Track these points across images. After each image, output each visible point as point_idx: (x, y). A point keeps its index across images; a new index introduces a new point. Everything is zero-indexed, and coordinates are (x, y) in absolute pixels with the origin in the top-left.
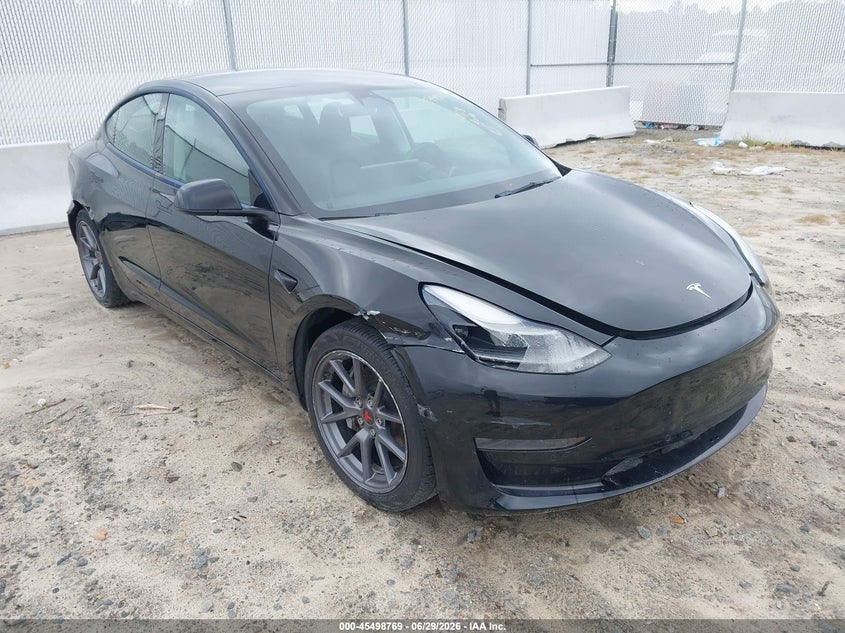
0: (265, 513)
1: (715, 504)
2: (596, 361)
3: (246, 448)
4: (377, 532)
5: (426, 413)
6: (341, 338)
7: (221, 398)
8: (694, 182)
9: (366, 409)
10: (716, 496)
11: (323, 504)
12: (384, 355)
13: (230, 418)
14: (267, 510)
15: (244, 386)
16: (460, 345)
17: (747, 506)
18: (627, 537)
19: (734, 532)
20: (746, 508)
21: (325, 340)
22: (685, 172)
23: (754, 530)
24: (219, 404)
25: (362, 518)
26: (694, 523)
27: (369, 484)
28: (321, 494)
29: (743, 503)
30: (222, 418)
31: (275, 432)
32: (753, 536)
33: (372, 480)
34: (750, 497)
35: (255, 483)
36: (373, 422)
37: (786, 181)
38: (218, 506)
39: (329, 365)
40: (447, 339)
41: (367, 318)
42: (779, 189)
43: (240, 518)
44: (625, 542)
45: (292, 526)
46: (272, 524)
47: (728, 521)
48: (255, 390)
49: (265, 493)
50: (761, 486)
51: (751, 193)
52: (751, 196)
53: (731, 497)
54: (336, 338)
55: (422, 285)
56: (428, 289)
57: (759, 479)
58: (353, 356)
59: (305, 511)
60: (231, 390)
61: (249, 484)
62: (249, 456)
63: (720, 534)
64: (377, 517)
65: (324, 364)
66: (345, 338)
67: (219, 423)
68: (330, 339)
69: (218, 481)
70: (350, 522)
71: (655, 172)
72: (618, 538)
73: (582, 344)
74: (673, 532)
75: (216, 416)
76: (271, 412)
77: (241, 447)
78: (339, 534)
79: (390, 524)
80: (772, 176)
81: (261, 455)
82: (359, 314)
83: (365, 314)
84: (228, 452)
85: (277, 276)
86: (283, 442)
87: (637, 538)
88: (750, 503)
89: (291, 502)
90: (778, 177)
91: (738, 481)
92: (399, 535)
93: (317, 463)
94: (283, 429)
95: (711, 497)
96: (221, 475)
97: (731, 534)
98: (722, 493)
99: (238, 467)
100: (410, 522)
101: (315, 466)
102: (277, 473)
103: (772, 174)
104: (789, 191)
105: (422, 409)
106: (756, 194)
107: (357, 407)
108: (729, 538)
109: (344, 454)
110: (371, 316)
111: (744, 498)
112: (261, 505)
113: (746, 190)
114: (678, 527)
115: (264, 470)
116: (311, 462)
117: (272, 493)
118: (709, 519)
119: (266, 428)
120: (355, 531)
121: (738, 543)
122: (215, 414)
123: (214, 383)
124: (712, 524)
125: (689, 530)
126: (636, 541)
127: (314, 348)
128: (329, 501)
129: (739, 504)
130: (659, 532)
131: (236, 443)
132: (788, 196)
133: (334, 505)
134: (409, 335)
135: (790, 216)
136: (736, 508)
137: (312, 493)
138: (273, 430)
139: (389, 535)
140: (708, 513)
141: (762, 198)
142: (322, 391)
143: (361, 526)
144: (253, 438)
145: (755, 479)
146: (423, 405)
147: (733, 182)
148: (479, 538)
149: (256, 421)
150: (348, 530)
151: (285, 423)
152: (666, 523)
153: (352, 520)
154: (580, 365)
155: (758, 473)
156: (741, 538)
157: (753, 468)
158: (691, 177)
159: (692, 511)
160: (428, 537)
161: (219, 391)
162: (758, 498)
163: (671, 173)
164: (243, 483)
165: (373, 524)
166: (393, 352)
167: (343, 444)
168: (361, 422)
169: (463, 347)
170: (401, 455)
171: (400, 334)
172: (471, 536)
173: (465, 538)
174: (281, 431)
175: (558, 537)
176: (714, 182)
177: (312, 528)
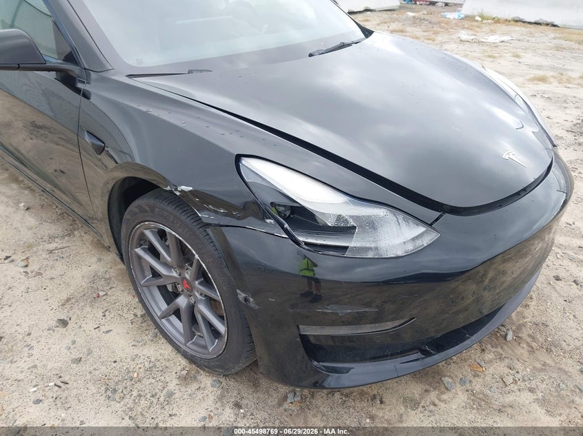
0: (88, 377)
1: (505, 347)
2: (426, 241)
3: (73, 301)
4: (200, 395)
5: (246, 300)
6: (152, 209)
7: (53, 246)
8: (446, 46)
9: (184, 278)
10: (505, 339)
11: (147, 364)
12: (199, 232)
13: (60, 267)
14: (90, 373)
15: (76, 233)
16: (283, 228)
17: (532, 348)
18: (435, 389)
19: (526, 378)
20: (532, 351)
21: (137, 210)
22: (439, 38)
23: (542, 374)
24: (51, 252)
25: (185, 379)
26: (491, 370)
27: (191, 346)
28: (145, 352)
29: (529, 345)
30: (52, 267)
31: (103, 282)
32: (543, 381)
33: (193, 343)
34: (534, 338)
35: (80, 341)
36: (192, 291)
37: (514, 48)
38: (40, 370)
39: (143, 234)
40: (268, 221)
41: (178, 194)
42: (509, 54)
43: (62, 385)
44: (433, 395)
45: (115, 391)
46: (93, 389)
47: (519, 366)
48: (86, 237)
49: (90, 352)
50: (542, 328)
51: (490, 56)
52: (491, 59)
53: (518, 339)
54: (148, 209)
55: (239, 158)
56: (246, 162)
57: (538, 320)
58: (167, 230)
59: (129, 372)
60: (63, 237)
61: (74, 342)
62: (75, 309)
63: (515, 382)
64: (199, 378)
65: (138, 232)
66: (157, 210)
67: (49, 273)
68: (142, 210)
69: (43, 340)
70: (173, 385)
71: (417, 38)
72: (427, 391)
73: (411, 224)
74: (475, 381)
75: (47, 266)
76: (100, 260)
77: (68, 300)
78: (162, 399)
79: (212, 386)
80: (503, 44)
81: (88, 309)
82: (169, 188)
83: (176, 190)
84: (55, 305)
85: (87, 138)
86: (109, 293)
87: (443, 390)
88: (534, 344)
89: (115, 362)
90: (508, 44)
91: (521, 322)
92: (221, 398)
93: (142, 316)
94: (110, 278)
95: (501, 340)
96: (46, 333)
97: (524, 381)
98: (510, 337)
99: (64, 323)
100: (232, 383)
101: (140, 320)
102: (103, 329)
103: (503, 42)
104: (517, 56)
105: (242, 296)
106: (494, 57)
107: (175, 274)
108: (523, 384)
109: (165, 316)
110: (182, 191)
111: (529, 340)
112: (84, 368)
113: (486, 54)
114: (478, 376)
115: (89, 326)
116: (135, 315)
117: (96, 352)
118: (503, 365)
119: (95, 278)
120: (177, 395)
121: (531, 390)
122: (45, 262)
123: (49, 229)
124: (507, 370)
125: (488, 378)
126: (443, 393)
127: (127, 216)
128: (153, 359)
129: (525, 346)
130: (462, 382)
131: (64, 296)
132: (517, 60)
133: (158, 364)
134: (225, 215)
135: (522, 76)
136: (522, 351)
137: (136, 351)
138: (100, 279)
139: (212, 398)
140: (501, 358)
141: (499, 61)
142: (139, 258)
143: (183, 389)
144: (81, 290)
145: (534, 320)
146: (243, 291)
147: (476, 47)
148: (299, 398)
149: (85, 269)
150: (170, 394)
151: (113, 273)
152: (467, 371)
153: (176, 382)
154: (410, 247)
155: (536, 314)
156: (533, 384)
157: (532, 308)
158: (444, 43)
159: (489, 356)
160: (249, 399)
161: (52, 238)
162: (540, 339)
163: (429, 39)
164: (68, 341)
165: (195, 386)
166: (209, 231)
167: (164, 306)
168: (180, 288)
169: (286, 231)
170: (222, 328)
171: (216, 212)
172: (290, 396)
173: (286, 398)
174: (108, 280)
175: (372, 393)
176: (461, 47)
177: (135, 393)
